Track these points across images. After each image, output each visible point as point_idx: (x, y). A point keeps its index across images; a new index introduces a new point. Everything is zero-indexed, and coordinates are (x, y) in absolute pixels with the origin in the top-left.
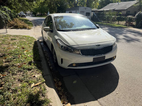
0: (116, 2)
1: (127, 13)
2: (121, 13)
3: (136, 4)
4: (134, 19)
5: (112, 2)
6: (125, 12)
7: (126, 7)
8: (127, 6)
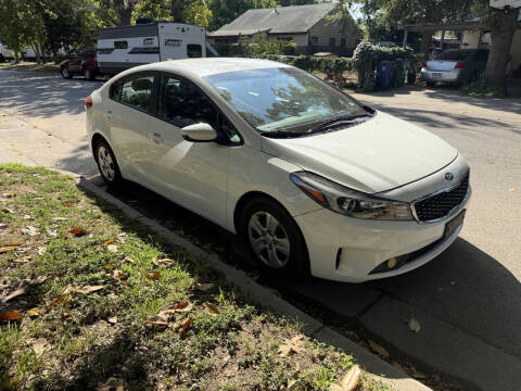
0: (260, 7)
1: (310, 43)
2: (294, 44)
3: (331, 13)
4: (350, 64)
5: (252, 7)
6: (304, 42)
7: (305, 25)
8: (307, 21)
